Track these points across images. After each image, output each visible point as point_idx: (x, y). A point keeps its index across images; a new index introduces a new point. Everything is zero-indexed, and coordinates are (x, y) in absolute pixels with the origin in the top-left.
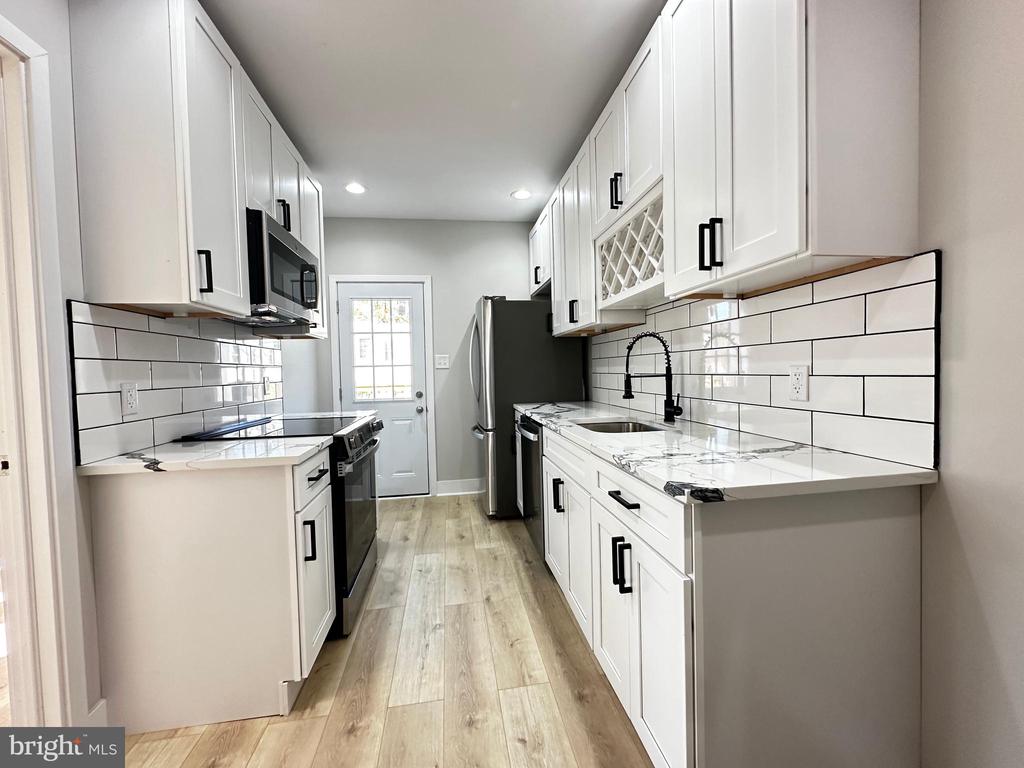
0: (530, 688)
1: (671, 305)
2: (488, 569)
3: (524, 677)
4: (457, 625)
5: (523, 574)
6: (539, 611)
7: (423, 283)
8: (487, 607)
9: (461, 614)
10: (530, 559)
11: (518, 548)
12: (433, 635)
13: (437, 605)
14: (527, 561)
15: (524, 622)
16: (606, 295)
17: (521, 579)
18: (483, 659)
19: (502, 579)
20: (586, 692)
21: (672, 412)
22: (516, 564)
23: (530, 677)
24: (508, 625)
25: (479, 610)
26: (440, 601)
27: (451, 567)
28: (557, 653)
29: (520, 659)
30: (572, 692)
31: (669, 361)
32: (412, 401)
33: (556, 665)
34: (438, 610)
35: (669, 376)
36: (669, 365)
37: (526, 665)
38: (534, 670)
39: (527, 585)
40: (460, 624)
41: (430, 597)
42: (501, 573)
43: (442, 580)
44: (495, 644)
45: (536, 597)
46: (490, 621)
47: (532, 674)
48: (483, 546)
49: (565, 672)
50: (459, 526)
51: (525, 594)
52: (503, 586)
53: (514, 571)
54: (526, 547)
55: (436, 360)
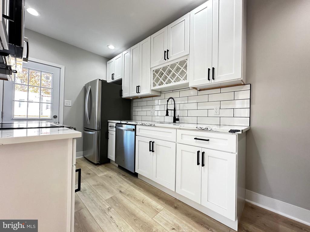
0: (160, 212)
1: (172, 91)
2: (111, 182)
3: (156, 210)
4: (117, 205)
5: (126, 180)
6: (141, 189)
7: (60, 68)
8: (123, 194)
9: (114, 201)
10: (124, 174)
11: (116, 172)
12: (109, 212)
13: (101, 201)
14: (123, 175)
15: (140, 194)
16: (154, 85)
17: (126, 181)
18: (137, 211)
19: (120, 184)
20: (176, 205)
21: (175, 120)
22: (120, 177)
23: (158, 209)
24: (135, 197)
25: (120, 196)
26: (101, 200)
27: (94, 185)
28: (159, 199)
29: (149, 206)
30: (173, 207)
31: (175, 106)
32: (51, 119)
33: (161, 202)
34: (103, 203)
35: (175, 110)
36: (175, 107)
37: (153, 206)
38: (157, 207)
39: (130, 182)
40: (118, 204)
41: (95, 199)
42: (117, 181)
43: (95, 191)
44: (137, 204)
45: (137, 185)
46: (128, 198)
47: (157, 208)
48: (101, 175)
49: (165, 203)
50: (84, 170)
51: (132, 186)
52: (122, 185)
53: (122, 180)
54: (118, 171)
55: (65, 102)
